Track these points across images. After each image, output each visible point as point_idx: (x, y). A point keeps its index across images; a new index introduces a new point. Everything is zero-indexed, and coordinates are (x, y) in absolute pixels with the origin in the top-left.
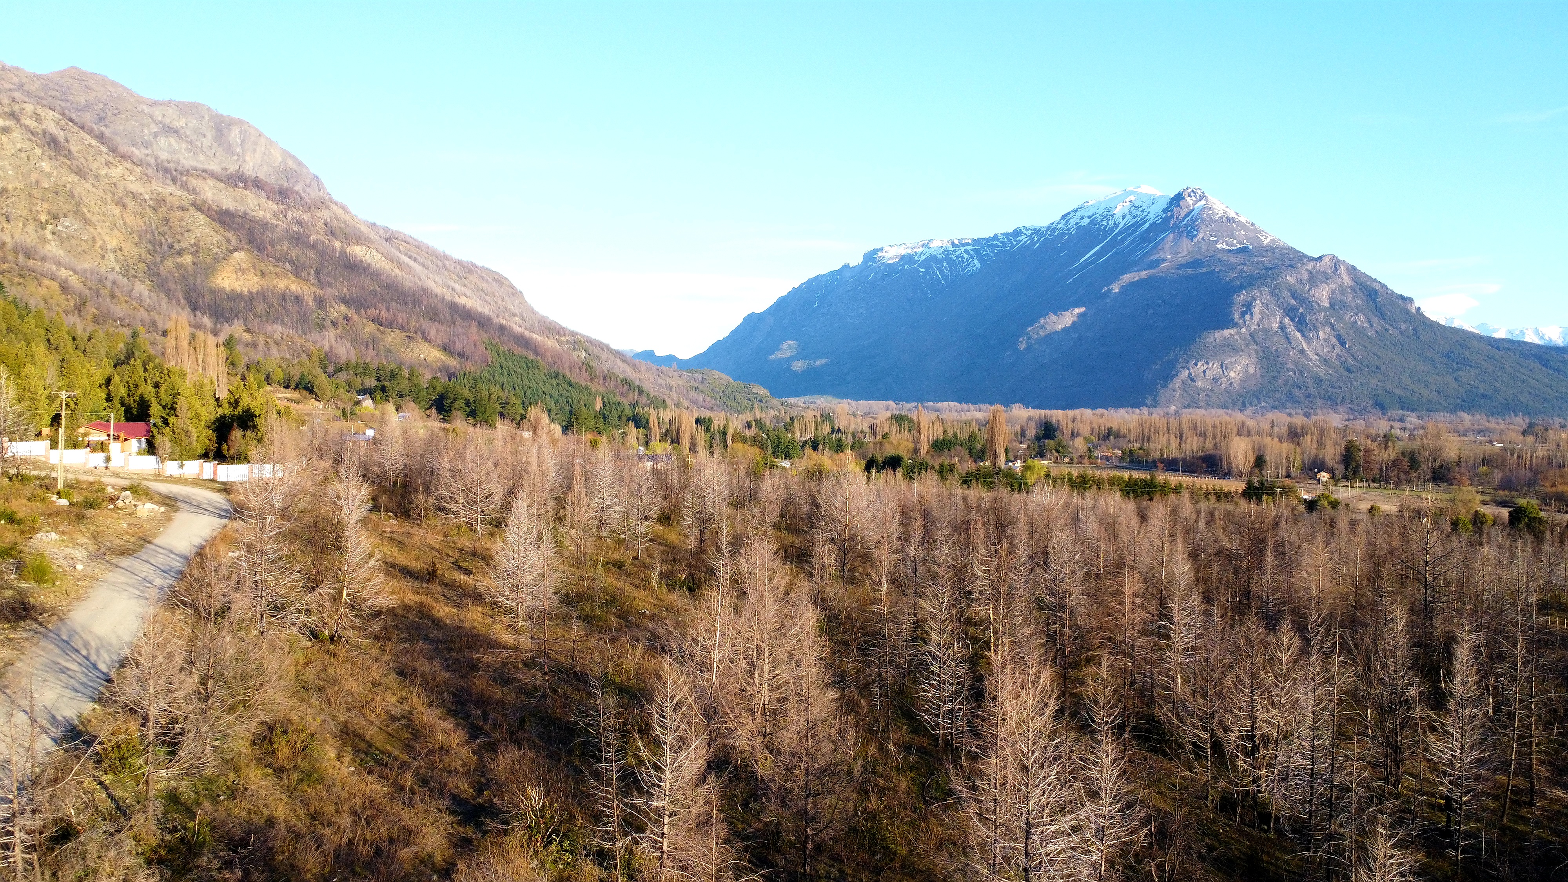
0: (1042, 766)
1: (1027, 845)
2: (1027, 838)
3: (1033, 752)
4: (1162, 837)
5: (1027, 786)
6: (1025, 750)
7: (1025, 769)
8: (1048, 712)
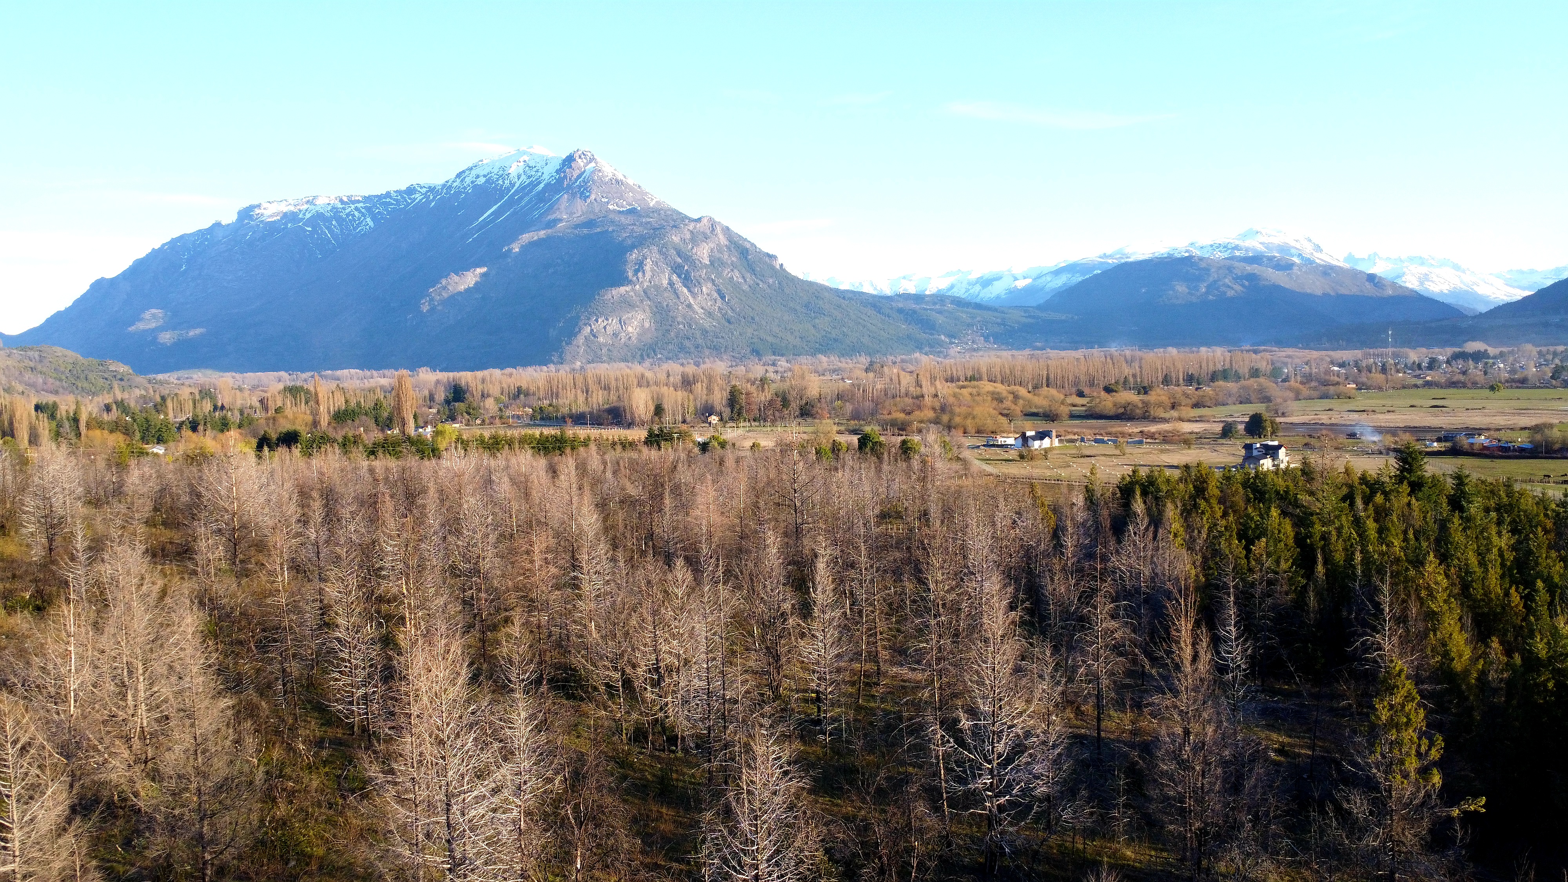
0: (458, 735)
1: (448, 817)
2: (448, 810)
3: (448, 725)
4: (576, 779)
5: (443, 758)
6: (440, 723)
7: (441, 742)
8: (460, 681)
